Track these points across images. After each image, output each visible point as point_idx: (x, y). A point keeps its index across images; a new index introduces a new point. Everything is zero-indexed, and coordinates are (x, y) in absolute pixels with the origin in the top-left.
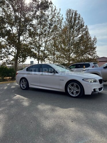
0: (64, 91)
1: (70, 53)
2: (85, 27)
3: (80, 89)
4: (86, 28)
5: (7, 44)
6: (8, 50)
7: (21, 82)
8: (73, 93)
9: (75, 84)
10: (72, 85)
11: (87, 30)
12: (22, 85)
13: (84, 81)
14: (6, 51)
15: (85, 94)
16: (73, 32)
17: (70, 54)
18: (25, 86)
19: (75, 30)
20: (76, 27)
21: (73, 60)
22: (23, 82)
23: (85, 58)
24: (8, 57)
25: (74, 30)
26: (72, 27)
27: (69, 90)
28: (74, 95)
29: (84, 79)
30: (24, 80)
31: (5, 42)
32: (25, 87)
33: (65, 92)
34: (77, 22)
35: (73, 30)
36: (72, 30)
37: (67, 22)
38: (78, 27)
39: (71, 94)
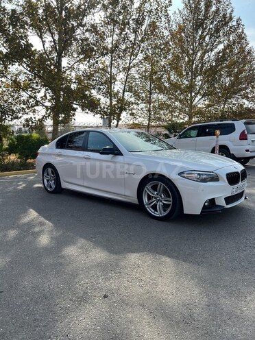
0: (134, 200)
1: (193, 94)
2: (234, 23)
3: (171, 199)
4: (239, 24)
5: (31, 80)
6: (35, 93)
7: (45, 174)
8: (154, 207)
9: (161, 185)
10: (154, 188)
11: (240, 31)
12: (48, 181)
13: (183, 177)
14: (30, 97)
15: (185, 213)
16: (202, 38)
17: (192, 99)
18: (52, 183)
19: (208, 34)
20: (212, 23)
21: (200, 113)
22: (48, 174)
23: (231, 108)
24: (34, 112)
25: (205, 34)
26: (199, 25)
27: (145, 200)
28: (156, 214)
29: (183, 173)
30: (50, 170)
31: (26, 73)
32: (54, 186)
33: (137, 203)
34: (214, 8)
35: (202, 33)
36: (200, 33)
37: (186, 12)
38: (215, 23)
39: (151, 211)
